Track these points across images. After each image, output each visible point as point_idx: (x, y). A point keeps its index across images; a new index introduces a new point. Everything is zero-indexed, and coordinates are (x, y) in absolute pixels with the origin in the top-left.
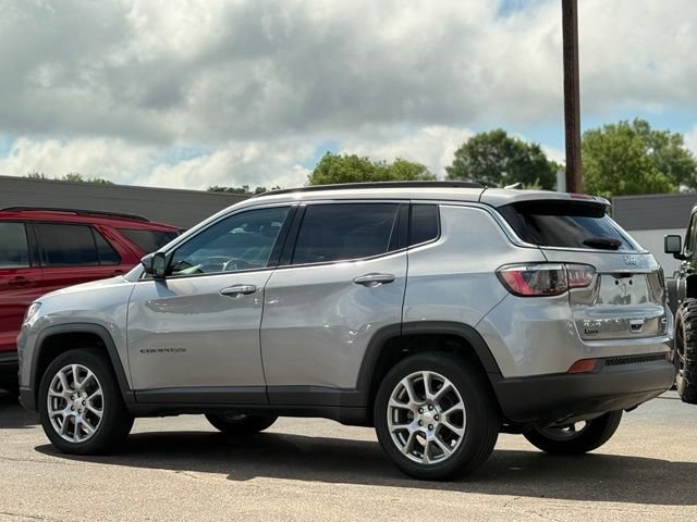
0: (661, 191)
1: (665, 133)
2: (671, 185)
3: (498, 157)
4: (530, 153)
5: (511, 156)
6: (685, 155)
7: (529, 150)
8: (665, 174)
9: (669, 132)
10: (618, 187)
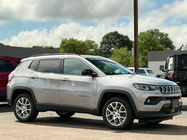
0: (162, 50)
1: (163, 33)
2: (164, 48)
3: (116, 39)
4: (125, 38)
5: (119, 39)
6: (169, 40)
7: (124, 37)
8: (163, 45)
9: (164, 33)
10: (150, 49)
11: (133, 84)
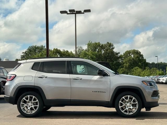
11: (142, 81)
